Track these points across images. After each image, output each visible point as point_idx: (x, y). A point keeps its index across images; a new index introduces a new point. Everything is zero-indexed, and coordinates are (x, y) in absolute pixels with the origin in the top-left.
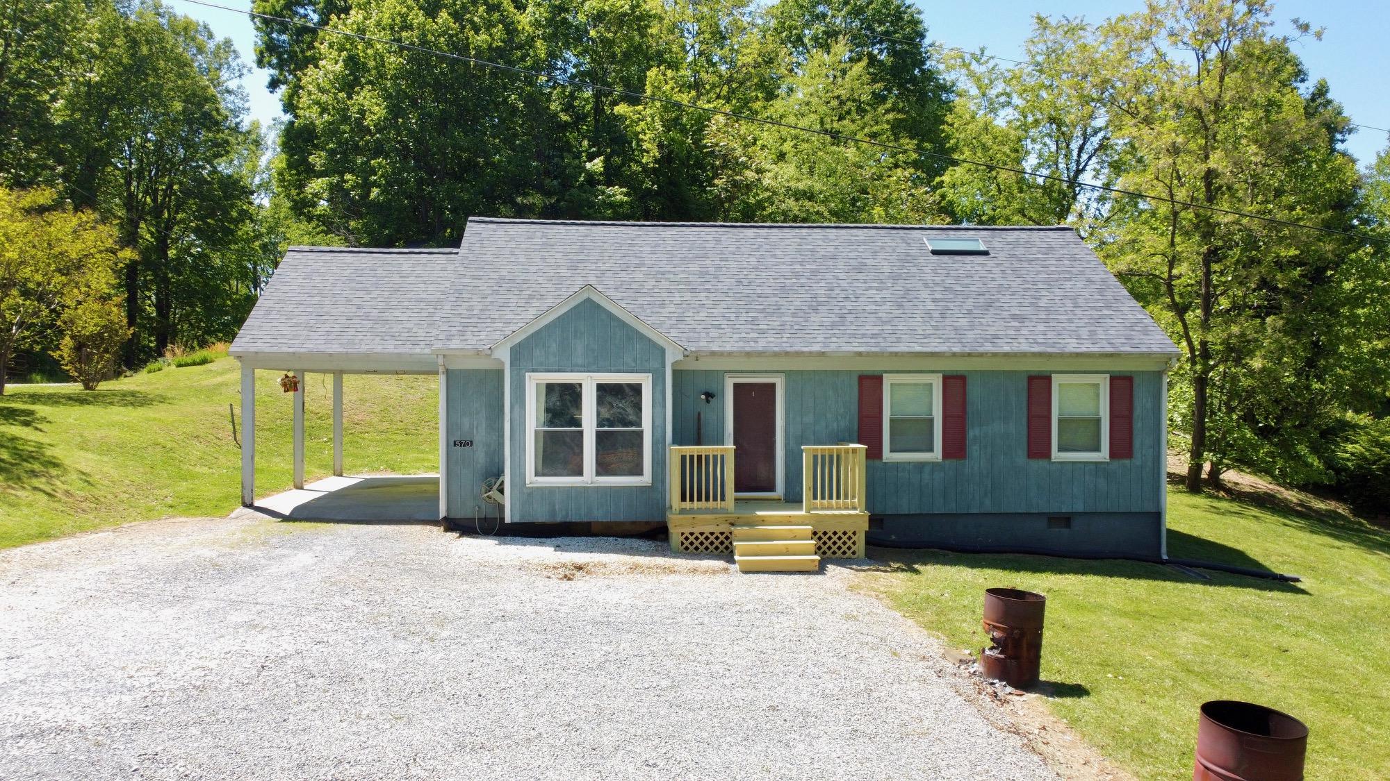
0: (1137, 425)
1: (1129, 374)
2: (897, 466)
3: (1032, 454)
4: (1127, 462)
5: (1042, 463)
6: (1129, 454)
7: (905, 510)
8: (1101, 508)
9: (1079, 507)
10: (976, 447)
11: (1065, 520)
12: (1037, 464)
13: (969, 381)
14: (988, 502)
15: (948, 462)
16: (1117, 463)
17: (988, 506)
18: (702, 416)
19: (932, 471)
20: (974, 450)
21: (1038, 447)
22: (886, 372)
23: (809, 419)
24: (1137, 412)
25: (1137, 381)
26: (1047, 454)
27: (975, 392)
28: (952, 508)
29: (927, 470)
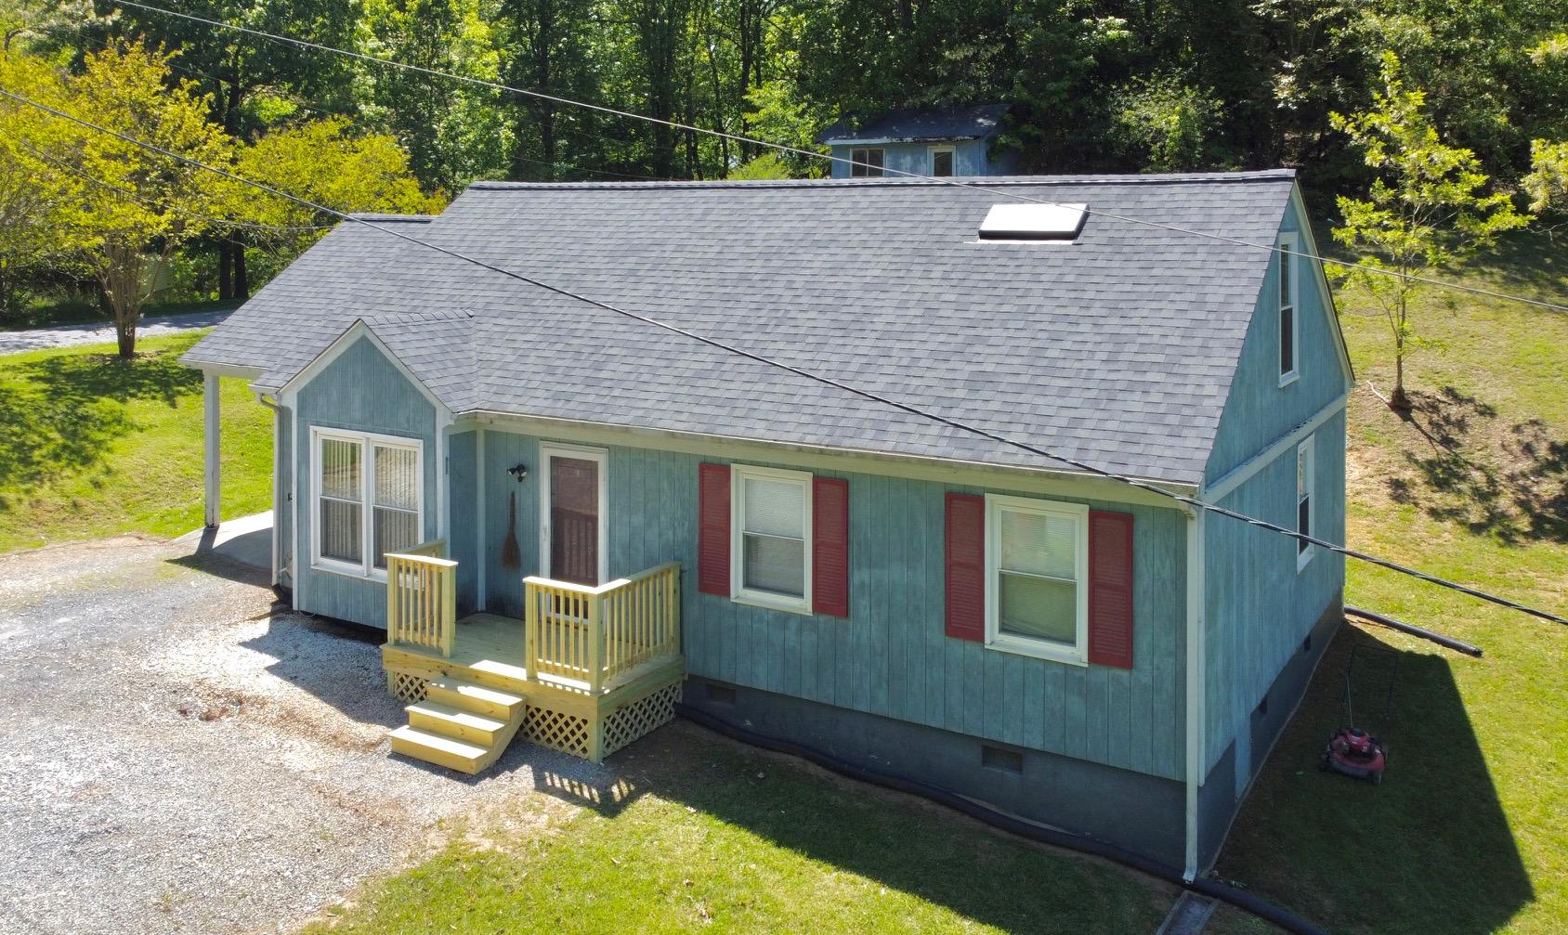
0: (1143, 609)
1: (1127, 509)
2: (752, 612)
3: (953, 630)
4: (1124, 674)
5: (970, 647)
6: (1127, 661)
7: (762, 684)
8: (1076, 749)
9: (1035, 741)
10: (864, 602)
11: (1015, 756)
12: (959, 648)
13: (853, 488)
14: (882, 697)
15: (822, 618)
16: (1104, 674)
17: (882, 705)
18: (517, 498)
19: (800, 630)
20: (860, 605)
21: (964, 622)
22: (736, 462)
23: (638, 520)
24: (1143, 583)
25: (1141, 526)
26: (977, 635)
27: (862, 509)
28: (828, 695)
29: (793, 624)
